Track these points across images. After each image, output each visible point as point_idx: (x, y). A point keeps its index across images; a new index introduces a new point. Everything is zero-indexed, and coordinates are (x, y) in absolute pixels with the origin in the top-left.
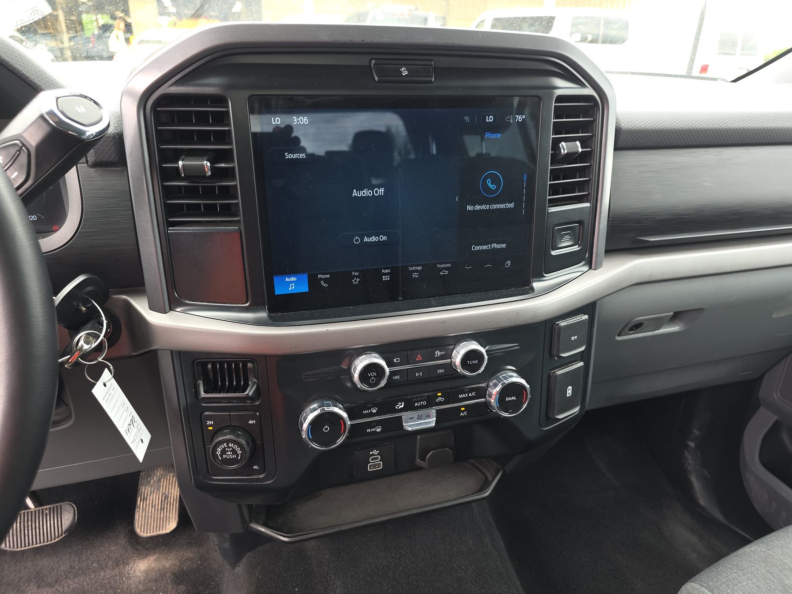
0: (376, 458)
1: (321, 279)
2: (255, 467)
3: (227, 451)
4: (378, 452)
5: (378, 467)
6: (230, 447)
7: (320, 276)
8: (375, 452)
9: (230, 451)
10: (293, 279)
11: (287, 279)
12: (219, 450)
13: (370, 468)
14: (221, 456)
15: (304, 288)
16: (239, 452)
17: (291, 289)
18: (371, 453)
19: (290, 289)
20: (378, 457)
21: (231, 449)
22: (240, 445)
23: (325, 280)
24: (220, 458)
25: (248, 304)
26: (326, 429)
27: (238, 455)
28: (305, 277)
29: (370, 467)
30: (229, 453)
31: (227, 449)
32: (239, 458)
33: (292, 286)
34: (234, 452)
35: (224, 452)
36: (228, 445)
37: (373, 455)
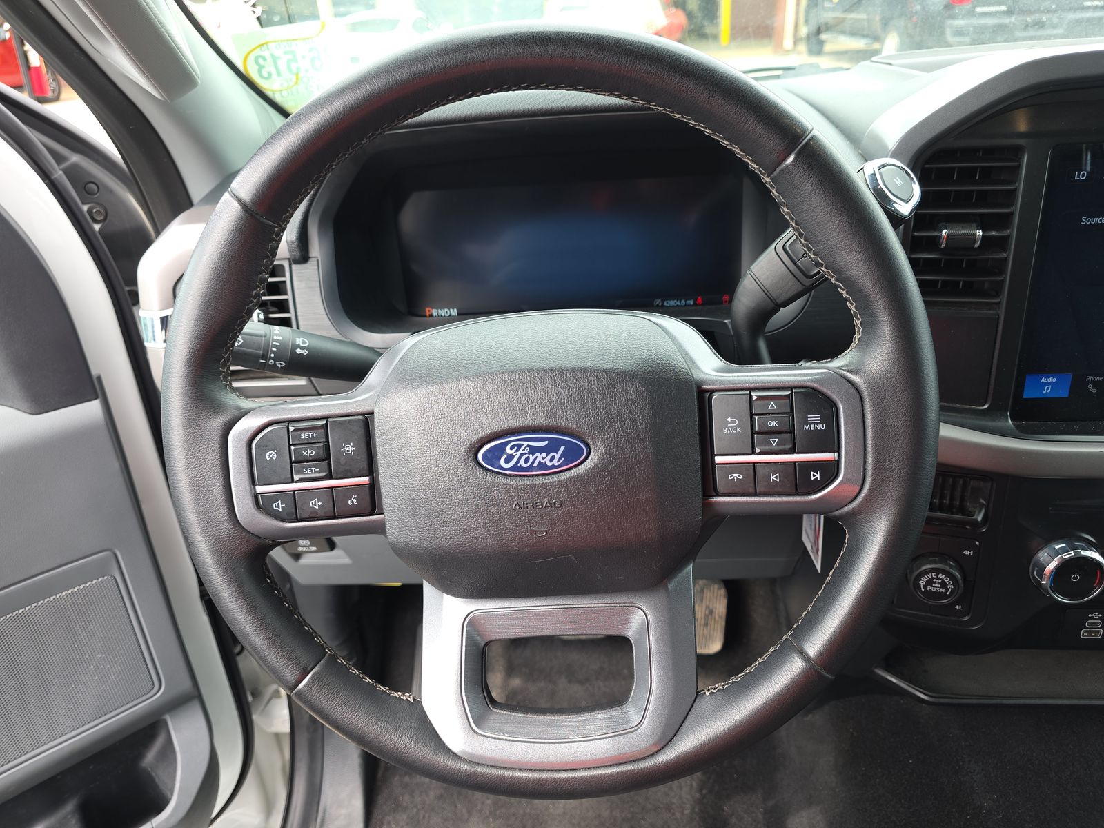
0: (1096, 624)
1: (1089, 382)
2: (957, 607)
3: (935, 583)
4: (1100, 615)
5: (1095, 636)
6: (939, 579)
7: (1089, 378)
8: (1097, 615)
9: (939, 583)
10: (1051, 379)
11: (1043, 380)
12: (924, 579)
13: (1083, 635)
14: (925, 587)
15: (1064, 393)
16: (950, 586)
17: (1047, 391)
18: (1090, 615)
19: (1044, 392)
20: (1098, 623)
21: (940, 581)
22: (953, 578)
23: (1095, 384)
24: (923, 590)
25: (986, 406)
26: (1075, 578)
27: (947, 590)
28: (1069, 377)
29: (1084, 632)
30: (937, 585)
31: (934, 580)
32: (948, 593)
33: (1048, 388)
34: (944, 585)
35: (930, 582)
36: (937, 575)
37: (1092, 618)
